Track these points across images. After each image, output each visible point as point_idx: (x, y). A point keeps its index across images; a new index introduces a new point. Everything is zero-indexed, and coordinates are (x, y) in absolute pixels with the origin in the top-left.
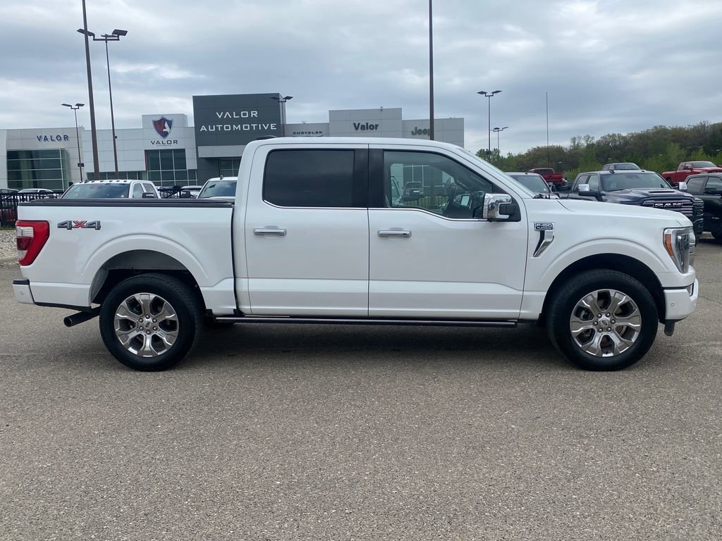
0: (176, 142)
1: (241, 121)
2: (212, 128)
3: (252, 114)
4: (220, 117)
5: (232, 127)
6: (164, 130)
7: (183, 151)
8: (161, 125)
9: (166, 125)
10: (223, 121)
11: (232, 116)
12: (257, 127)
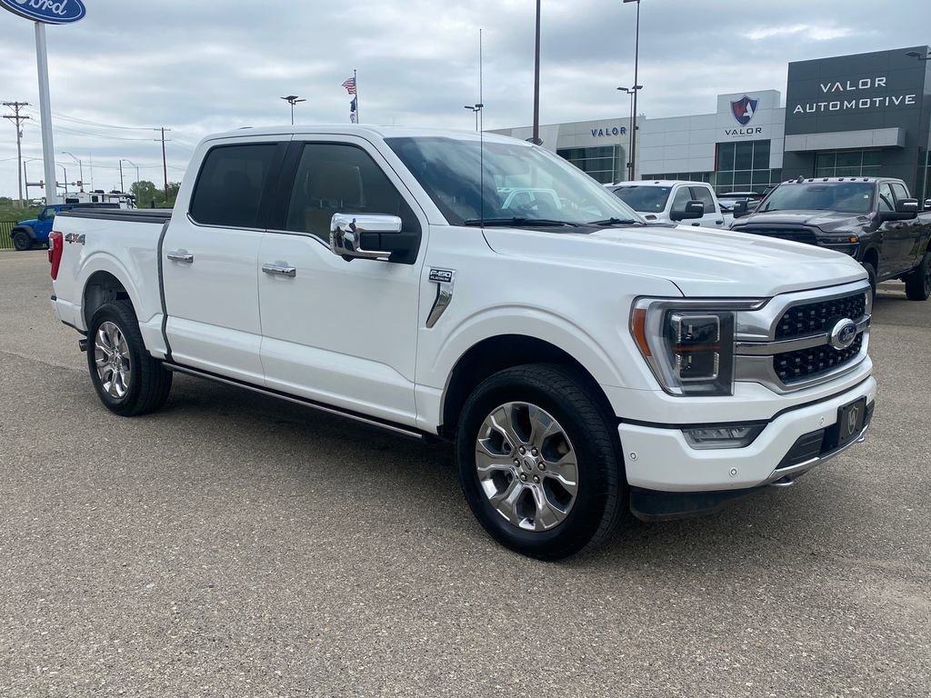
0: (759, 130)
1: (858, 95)
2: (811, 108)
3: (877, 83)
4: (825, 91)
5: (842, 105)
6: (745, 114)
7: (767, 142)
8: (741, 107)
9: (749, 107)
10: (830, 97)
11: (844, 87)
12: (882, 102)
